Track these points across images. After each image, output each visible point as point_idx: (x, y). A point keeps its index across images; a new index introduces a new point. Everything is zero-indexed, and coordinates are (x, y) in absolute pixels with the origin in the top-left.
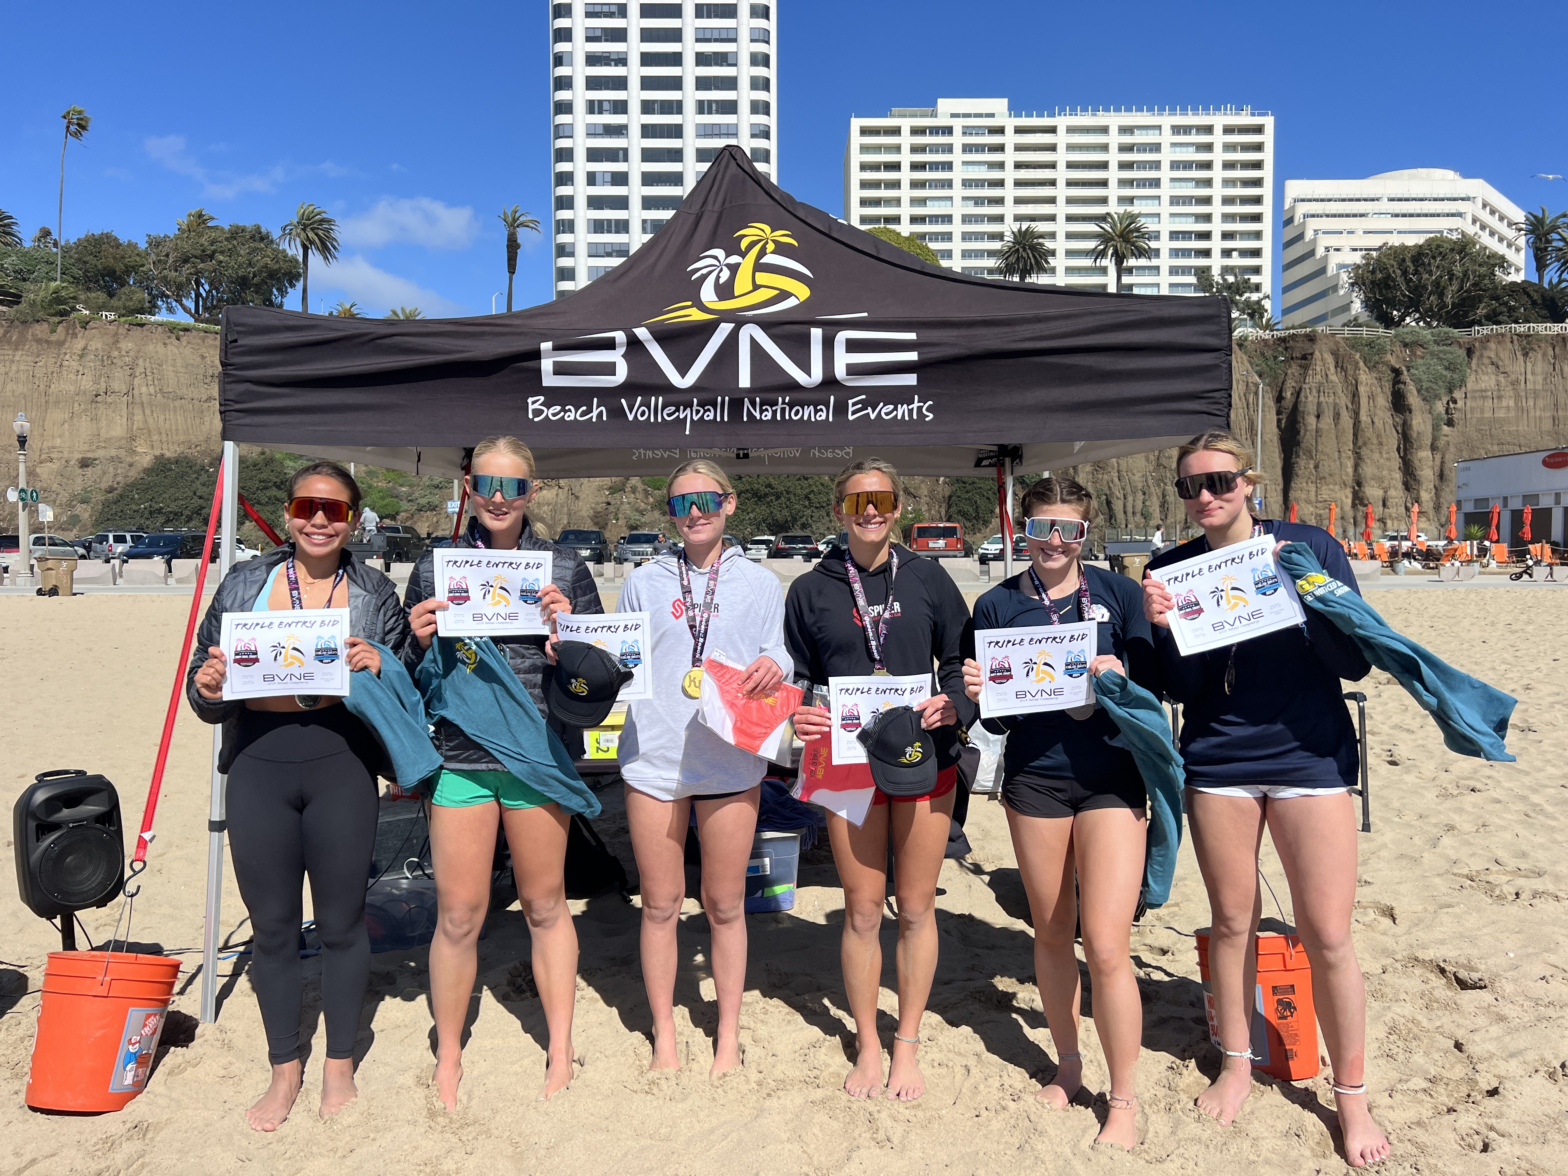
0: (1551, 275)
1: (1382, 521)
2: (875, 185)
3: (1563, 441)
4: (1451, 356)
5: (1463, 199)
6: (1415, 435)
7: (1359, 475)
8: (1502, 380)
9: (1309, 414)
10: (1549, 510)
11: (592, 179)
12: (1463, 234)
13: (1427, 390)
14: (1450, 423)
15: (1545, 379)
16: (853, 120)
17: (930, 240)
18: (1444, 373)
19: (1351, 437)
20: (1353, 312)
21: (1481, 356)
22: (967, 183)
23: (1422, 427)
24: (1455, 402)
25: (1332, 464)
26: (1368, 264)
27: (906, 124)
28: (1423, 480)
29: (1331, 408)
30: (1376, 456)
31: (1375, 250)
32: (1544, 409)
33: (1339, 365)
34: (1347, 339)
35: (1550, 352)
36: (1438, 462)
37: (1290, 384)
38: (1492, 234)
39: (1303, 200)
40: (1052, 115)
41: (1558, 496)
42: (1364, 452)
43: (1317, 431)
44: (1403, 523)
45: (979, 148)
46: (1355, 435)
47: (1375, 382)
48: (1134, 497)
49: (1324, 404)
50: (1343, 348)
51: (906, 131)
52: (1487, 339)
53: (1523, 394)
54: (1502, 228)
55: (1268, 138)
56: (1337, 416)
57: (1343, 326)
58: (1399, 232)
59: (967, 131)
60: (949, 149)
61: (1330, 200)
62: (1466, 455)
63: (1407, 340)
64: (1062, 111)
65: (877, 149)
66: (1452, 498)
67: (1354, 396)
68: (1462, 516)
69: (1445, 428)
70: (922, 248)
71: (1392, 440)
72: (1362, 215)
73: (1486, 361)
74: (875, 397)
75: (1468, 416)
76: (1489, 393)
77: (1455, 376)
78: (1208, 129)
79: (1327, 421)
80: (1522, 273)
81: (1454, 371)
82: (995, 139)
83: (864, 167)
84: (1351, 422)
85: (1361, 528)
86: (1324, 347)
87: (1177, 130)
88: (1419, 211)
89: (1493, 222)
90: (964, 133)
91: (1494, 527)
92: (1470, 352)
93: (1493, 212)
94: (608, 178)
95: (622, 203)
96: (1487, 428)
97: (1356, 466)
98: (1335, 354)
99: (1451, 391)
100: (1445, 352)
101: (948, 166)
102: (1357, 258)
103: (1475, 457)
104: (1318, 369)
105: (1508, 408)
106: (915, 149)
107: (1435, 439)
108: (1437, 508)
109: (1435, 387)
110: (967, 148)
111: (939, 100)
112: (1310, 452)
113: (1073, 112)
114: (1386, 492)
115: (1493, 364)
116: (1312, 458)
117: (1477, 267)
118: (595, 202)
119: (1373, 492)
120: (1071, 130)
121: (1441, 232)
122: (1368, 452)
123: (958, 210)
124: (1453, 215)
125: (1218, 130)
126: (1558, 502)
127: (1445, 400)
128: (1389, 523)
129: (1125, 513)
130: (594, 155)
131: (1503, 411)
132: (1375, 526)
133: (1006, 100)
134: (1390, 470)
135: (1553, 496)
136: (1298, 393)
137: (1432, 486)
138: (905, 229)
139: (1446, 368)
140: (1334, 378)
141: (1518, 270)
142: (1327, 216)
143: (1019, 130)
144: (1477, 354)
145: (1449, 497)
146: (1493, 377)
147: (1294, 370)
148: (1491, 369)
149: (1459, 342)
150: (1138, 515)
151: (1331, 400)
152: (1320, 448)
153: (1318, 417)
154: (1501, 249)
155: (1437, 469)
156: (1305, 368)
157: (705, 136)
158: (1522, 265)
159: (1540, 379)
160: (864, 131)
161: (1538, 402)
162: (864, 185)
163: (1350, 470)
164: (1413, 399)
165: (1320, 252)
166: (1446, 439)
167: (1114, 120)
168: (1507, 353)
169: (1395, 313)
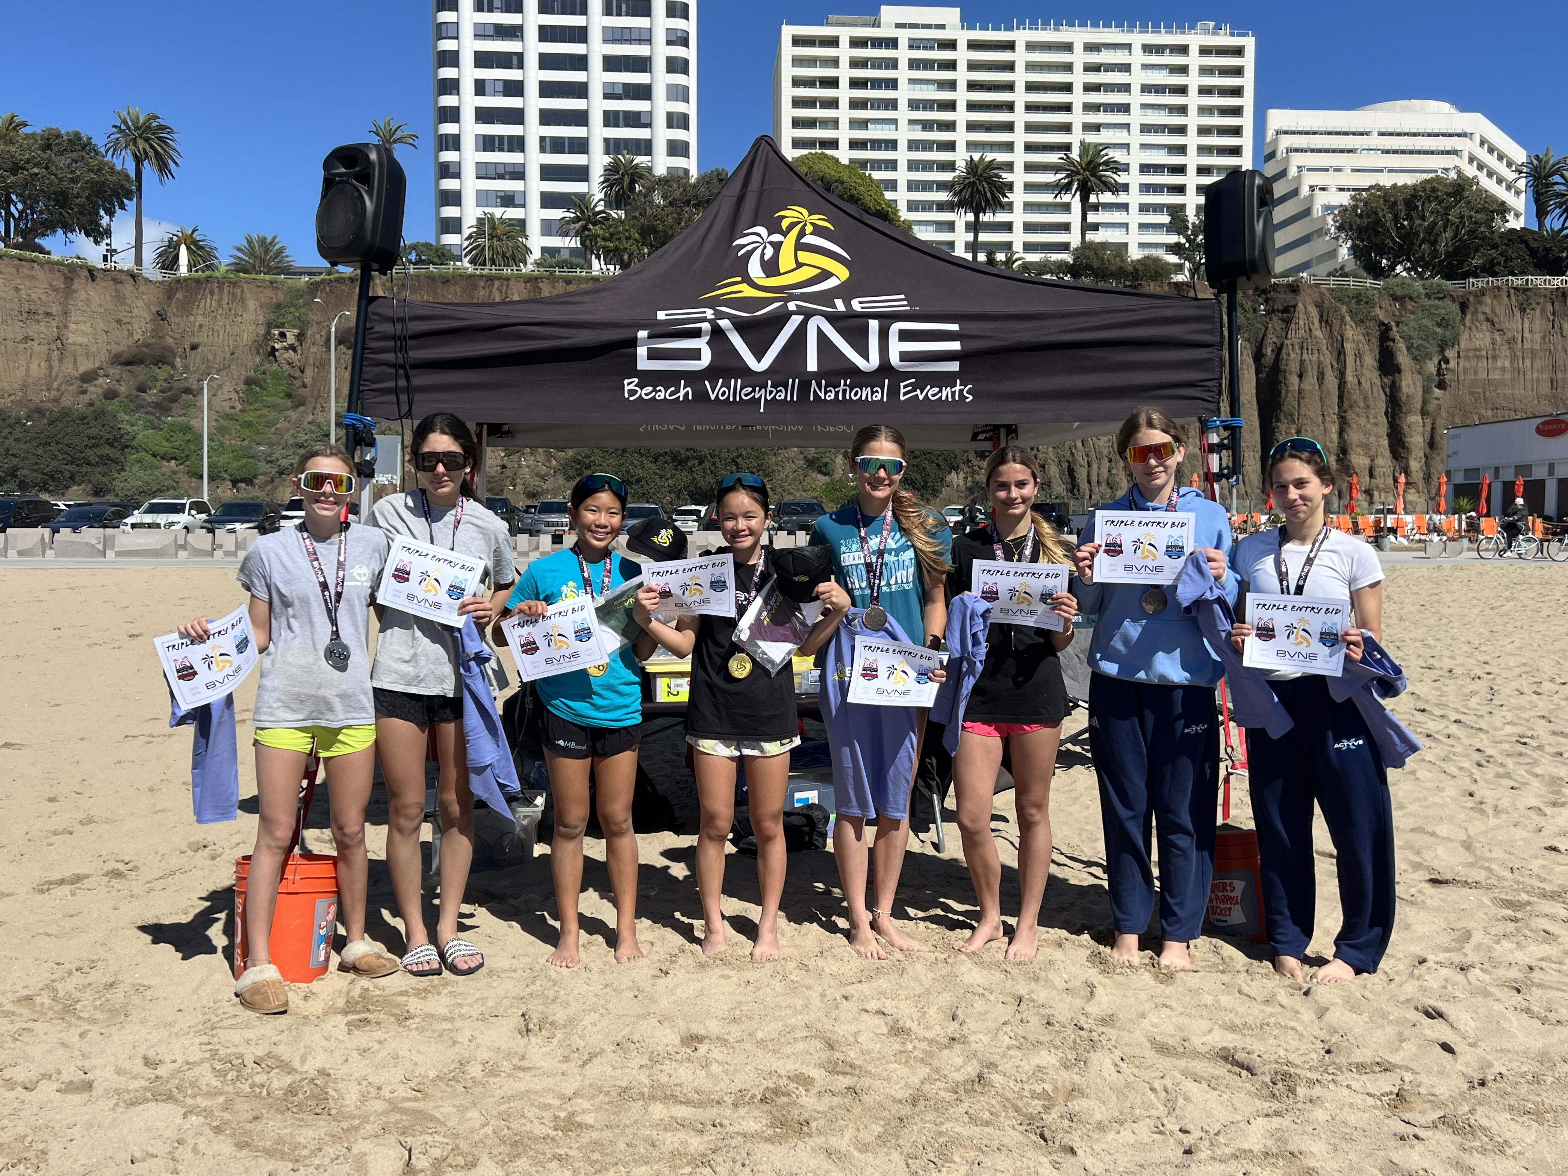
0: (1554, 222)
1: (1368, 492)
2: (810, 103)
3: (1561, 405)
4: (1443, 311)
5: (1459, 135)
6: (1404, 398)
7: (1345, 441)
8: (1498, 338)
9: (1291, 373)
10: (1543, 482)
11: (480, 88)
12: (1459, 173)
13: (1418, 348)
14: (1441, 385)
15: (1544, 338)
16: (785, 28)
17: (872, 169)
18: (1438, 330)
19: (1336, 400)
20: (1340, 260)
21: (1476, 311)
22: (914, 105)
23: (1412, 389)
24: (1447, 362)
25: (1315, 429)
26: (1355, 207)
27: (845, 34)
28: (1412, 447)
29: (1315, 367)
30: (1362, 421)
31: (1364, 190)
32: (1541, 371)
33: (1324, 320)
34: (1333, 290)
35: (1549, 308)
36: (1428, 428)
37: (1271, 339)
38: (1490, 174)
39: (1286, 133)
40: (1009, 28)
41: (1551, 466)
42: (1351, 416)
43: (1299, 393)
44: (1391, 495)
45: (928, 65)
46: (1341, 397)
47: (1361, 337)
48: (1099, 464)
49: (1308, 362)
50: (1329, 300)
51: (844, 42)
52: (1482, 292)
53: (1520, 354)
54: (1501, 168)
55: (1248, 61)
56: (1321, 376)
57: (1328, 276)
58: (1390, 171)
59: (914, 44)
60: (893, 64)
61: (1315, 133)
62: (1458, 421)
63: (1398, 293)
64: (1021, 25)
65: (811, 62)
66: (1442, 468)
67: (1339, 354)
68: (1451, 487)
69: (1436, 390)
70: (863, 177)
71: (1380, 404)
72: (1350, 151)
73: (1481, 317)
74: (923, 380)
75: (1461, 378)
76: (1484, 353)
77: (1447, 333)
78: (1183, 50)
79: (1311, 380)
80: (1522, 218)
81: (1446, 327)
82: (946, 55)
83: (797, 82)
84: (1336, 382)
85: (1345, 501)
86: (1308, 299)
87: (1148, 49)
88: (1412, 148)
89: (1491, 161)
90: (911, 47)
91: (1483, 501)
92: (1464, 307)
93: (1491, 150)
94: (500, 87)
95: (516, 116)
96: (1481, 391)
97: (1341, 432)
98: (1319, 306)
99: (1442, 351)
100: (1437, 308)
101: (892, 84)
102: (1345, 199)
103: (1468, 422)
104: (1301, 323)
105: (1503, 369)
106: (855, 63)
107: (1425, 402)
108: (1427, 478)
109: (1425, 344)
110: (914, 64)
111: (882, 7)
112: (1292, 415)
113: (1033, 26)
114: (1373, 460)
115: (1488, 320)
116: (1293, 422)
117: (1472, 213)
118: (484, 115)
119: (1359, 460)
120: (1031, 47)
121: (1436, 171)
122: (1354, 416)
123: (904, 134)
124: (1448, 153)
125: (1194, 50)
126: (1551, 473)
127: (1436, 360)
128: (1376, 494)
129: (1089, 482)
130: (483, 60)
131: (1498, 372)
132: (1360, 498)
133: (958, 10)
134: (1378, 437)
135: (1547, 467)
136: (1278, 350)
137: (1422, 454)
138: (844, 155)
139: (1439, 325)
140: (1318, 333)
141: (1517, 215)
142: (1312, 151)
143: (973, 45)
144: (1472, 308)
145: (1439, 467)
146: (1488, 334)
147: (1276, 323)
148: (1485, 326)
149: (1452, 296)
150: (1104, 485)
151: (1314, 358)
152: (1302, 412)
153: (1301, 376)
154: (1500, 193)
155: (1428, 435)
156: (1287, 322)
157: (614, 41)
158: (1521, 208)
159: (1538, 337)
160: (798, 41)
161: (1535, 363)
162: (798, 103)
163: (1335, 436)
164: (1403, 359)
165: (1305, 191)
166: (1436, 402)
167: (1079, 36)
168: (1503, 308)
169: (1384, 261)
